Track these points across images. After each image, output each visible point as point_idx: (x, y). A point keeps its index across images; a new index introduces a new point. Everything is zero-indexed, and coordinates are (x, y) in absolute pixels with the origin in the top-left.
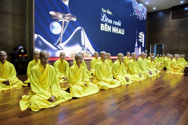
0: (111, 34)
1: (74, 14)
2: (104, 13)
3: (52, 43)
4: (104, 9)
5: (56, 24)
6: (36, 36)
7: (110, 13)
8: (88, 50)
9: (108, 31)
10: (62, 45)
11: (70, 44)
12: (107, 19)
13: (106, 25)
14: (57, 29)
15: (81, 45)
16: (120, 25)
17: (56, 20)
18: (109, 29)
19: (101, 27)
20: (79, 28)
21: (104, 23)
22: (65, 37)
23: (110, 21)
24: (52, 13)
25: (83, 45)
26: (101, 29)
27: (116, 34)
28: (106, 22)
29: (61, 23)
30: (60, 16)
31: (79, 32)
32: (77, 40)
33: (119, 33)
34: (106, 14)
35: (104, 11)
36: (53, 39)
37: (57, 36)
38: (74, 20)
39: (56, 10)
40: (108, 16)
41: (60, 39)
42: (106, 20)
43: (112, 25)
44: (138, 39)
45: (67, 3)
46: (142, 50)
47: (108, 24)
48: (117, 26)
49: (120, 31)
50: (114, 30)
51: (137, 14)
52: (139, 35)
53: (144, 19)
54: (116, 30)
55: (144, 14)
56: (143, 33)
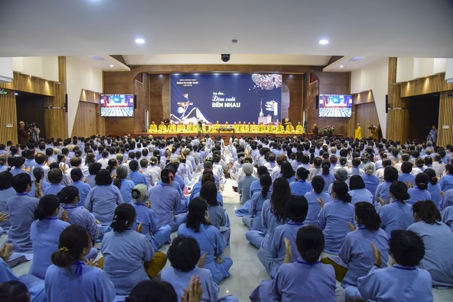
0: (224, 109)
1: (191, 101)
3: (179, 117)
4: (216, 92)
5: (180, 108)
6: (171, 115)
7: (222, 94)
10: (184, 118)
11: (189, 117)
13: (218, 103)
14: (181, 110)
15: (196, 117)
16: (234, 100)
17: (181, 106)
18: (221, 105)
20: (195, 108)
21: (215, 102)
22: (186, 114)
23: (223, 100)
25: (198, 117)
27: (230, 108)
28: (217, 101)
29: (183, 107)
30: (183, 104)
31: (195, 110)
32: (194, 114)
33: (233, 107)
34: (218, 95)
35: (216, 94)
36: (179, 115)
37: (182, 114)
38: (191, 104)
39: (180, 102)
40: (220, 96)
42: (218, 99)
43: (224, 102)
44: (264, 108)
45: (186, 96)
46: (274, 118)
47: (220, 102)
48: (230, 102)
49: (234, 105)
50: (227, 105)
51: (261, 86)
52: (267, 105)
53: (277, 87)
54: (229, 105)
55: (275, 83)
56: (274, 101)
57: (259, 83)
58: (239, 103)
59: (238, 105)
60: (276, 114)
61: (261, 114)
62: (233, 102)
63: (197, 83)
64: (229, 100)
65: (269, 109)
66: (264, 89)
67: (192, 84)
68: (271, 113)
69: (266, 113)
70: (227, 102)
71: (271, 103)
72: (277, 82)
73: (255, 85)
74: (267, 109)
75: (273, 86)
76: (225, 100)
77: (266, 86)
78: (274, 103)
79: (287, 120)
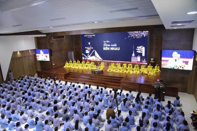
0: (110, 51)
3: (86, 56)
4: (105, 41)
5: (87, 50)
6: (83, 54)
7: (109, 42)
8: (98, 58)
10: (89, 56)
11: (92, 56)
13: (106, 47)
14: (87, 52)
15: (95, 56)
16: (116, 45)
17: (87, 49)
18: (109, 49)
19: (104, 49)
20: (94, 50)
21: (105, 47)
22: (90, 54)
23: (109, 45)
24: (86, 48)
25: (96, 56)
26: (104, 50)
28: (106, 46)
29: (88, 50)
30: (88, 48)
31: (94, 52)
34: (106, 43)
35: (105, 42)
38: (92, 48)
40: (107, 43)
41: (88, 54)
42: (106, 45)
43: (110, 47)
44: (136, 51)
45: (89, 44)
46: (142, 58)
48: (114, 47)
49: (116, 49)
50: (112, 49)
51: (133, 36)
52: (137, 49)
53: (144, 36)
54: (113, 49)
55: (143, 33)
56: (142, 46)
57: (132, 34)
58: (119, 48)
59: (119, 49)
60: (143, 55)
61: (133, 55)
62: (115, 47)
63: (94, 35)
64: (113, 45)
65: (139, 52)
66: (135, 38)
67: (92, 36)
68: (141, 54)
69: (137, 55)
71: (140, 47)
72: (144, 33)
73: (129, 35)
74: (137, 52)
75: (142, 35)
76: (110, 45)
77: (137, 35)
78: (142, 47)
79: (152, 59)
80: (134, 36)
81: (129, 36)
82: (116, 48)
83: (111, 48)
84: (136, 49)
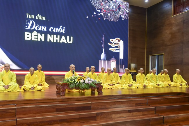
0: (46, 44)
2: (31, 19)
4: (31, 14)
7: (44, 18)
9: (39, 40)
12: (36, 25)
13: (35, 33)
16: (63, 31)
18: (42, 38)
19: (26, 36)
21: (31, 31)
23: (44, 28)
26: (26, 39)
27: (56, 44)
28: (34, 30)
33: (61, 42)
34: (35, 20)
35: (33, 17)
40: (39, 22)
42: (35, 27)
43: (46, 33)
44: (107, 47)
46: (119, 63)
47: (39, 32)
48: (57, 34)
49: (63, 39)
50: (51, 38)
51: (102, 14)
52: (111, 43)
53: (123, 19)
54: (55, 39)
55: (120, 13)
56: (119, 39)
57: (101, 10)
58: (72, 38)
59: (70, 40)
60: (121, 57)
61: (103, 56)
62: (61, 35)
64: (56, 30)
65: (114, 50)
66: (107, 20)
70: (52, 33)
71: (115, 40)
72: (123, 12)
73: (96, 11)
74: (110, 49)
75: (118, 16)
76: (48, 29)
77: (109, 15)
78: (119, 41)
79: (133, 65)
80: (105, 15)
81: (95, 13)
82: (63, 37)
83: (48, 35)
84: (109, 44)
